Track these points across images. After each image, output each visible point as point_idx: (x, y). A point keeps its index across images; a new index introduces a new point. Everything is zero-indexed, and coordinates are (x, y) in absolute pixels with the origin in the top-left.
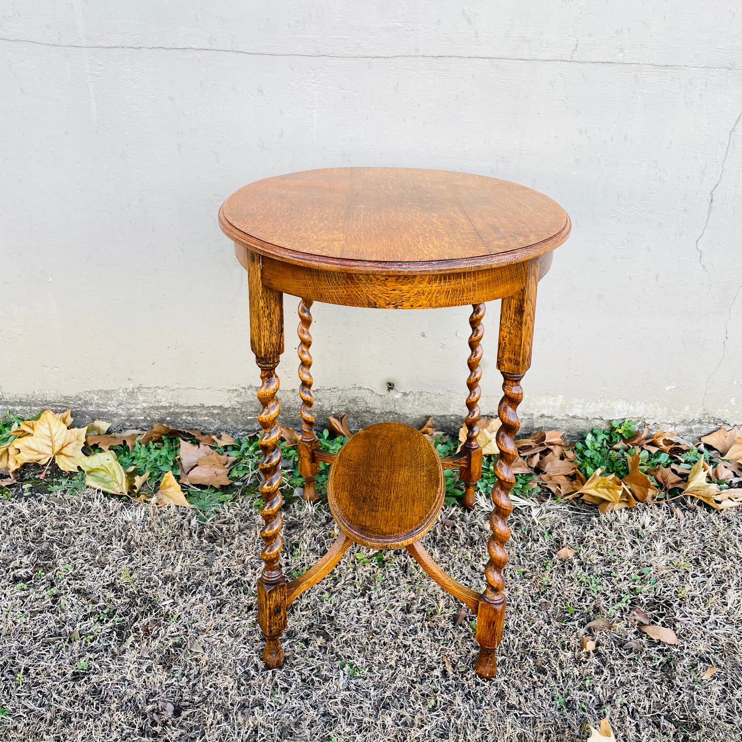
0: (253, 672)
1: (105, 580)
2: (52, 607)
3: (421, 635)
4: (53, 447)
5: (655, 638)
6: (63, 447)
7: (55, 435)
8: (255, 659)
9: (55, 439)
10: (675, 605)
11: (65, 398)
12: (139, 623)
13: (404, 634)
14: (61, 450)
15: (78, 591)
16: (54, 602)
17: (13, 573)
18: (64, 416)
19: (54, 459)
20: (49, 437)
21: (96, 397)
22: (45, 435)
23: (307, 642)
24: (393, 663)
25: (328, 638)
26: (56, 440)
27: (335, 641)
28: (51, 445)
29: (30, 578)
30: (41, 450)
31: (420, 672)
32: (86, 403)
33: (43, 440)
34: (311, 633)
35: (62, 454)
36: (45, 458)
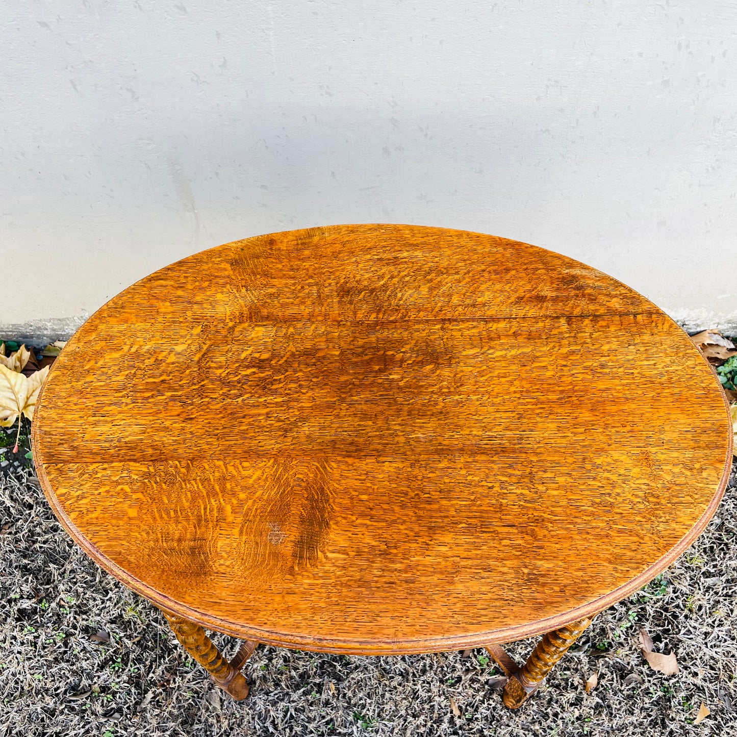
0: (271, 729)
1: (111, 613)
2: (65, 652)
3: (429, 675)
4: (16, 401)
5: (656, 669)
6: (28, 399)
7: (15, 385)
8: (272, 713)
9: (16, 389)
10: (682, 618)
11: (13, 325)
12: (154, 673)
13: (414, 675)
14: (26, 402)
15: (86, 630)
16: (66, 644)
17: (16, 608)
18: (19, 356)
19: (22, 414)
20: (9, 388)
21: (49, 324)
22: (4, 386)
23: (320, 688)
24: (403, 712)
25: (339, 679)
26: (18, 392)
27: (346, 682)
28: (13, 397)
29: (35, 611)
30: (4, 405)
31: (429, 724)
32: (39, 328)
33: (4, 394)
34: (323, 673)
35: (29, 405)
36: (12, 415)
